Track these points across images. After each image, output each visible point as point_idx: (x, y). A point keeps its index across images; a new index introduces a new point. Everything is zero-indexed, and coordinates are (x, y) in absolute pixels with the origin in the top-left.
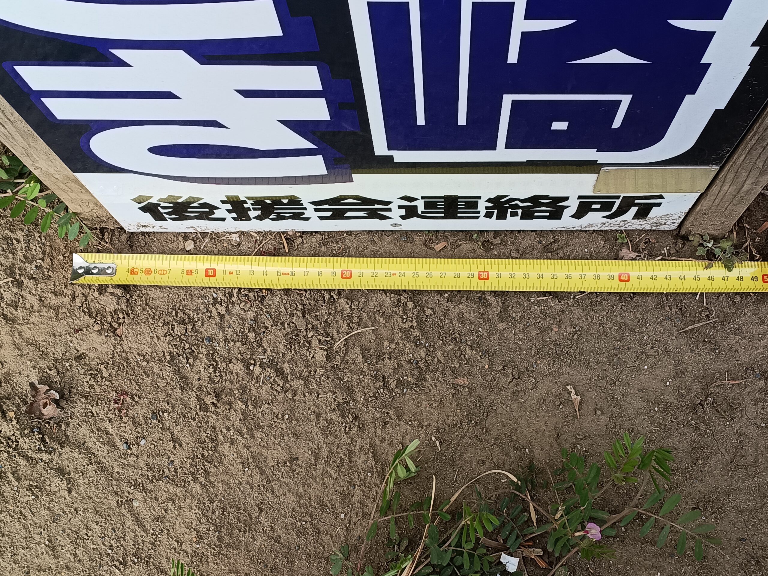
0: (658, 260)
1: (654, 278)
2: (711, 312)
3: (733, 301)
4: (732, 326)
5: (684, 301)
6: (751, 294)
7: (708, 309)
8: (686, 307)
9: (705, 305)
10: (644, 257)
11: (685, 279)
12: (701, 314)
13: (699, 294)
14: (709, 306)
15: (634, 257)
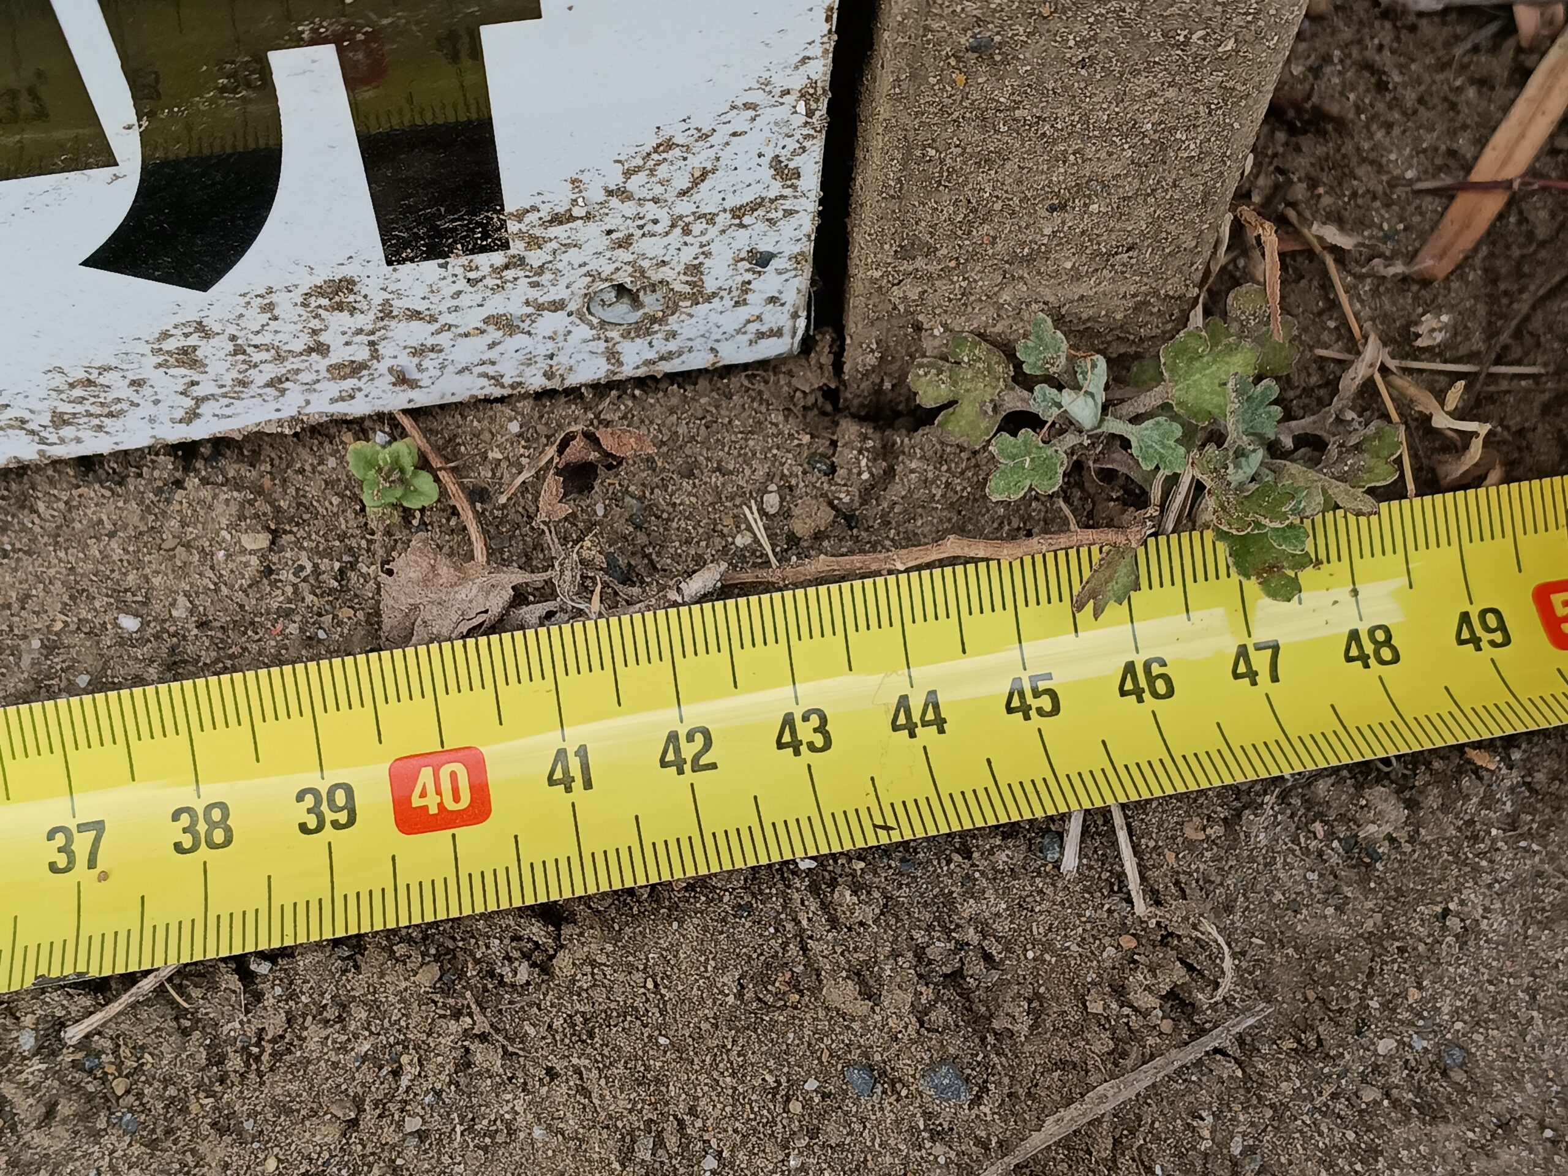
0: (703, 598)
1: (688, 751)
2: (1200, 960)
3: (1352, 844)
4: (1386, 1045)
5: (969, 907)
6: (1481, 758)
7: (1167, 938)
8: (995, 950)
9: (1141, 907)
10: (584, 591)
11: (940, 724)
12: (1119, 992)
13: (1075, 827)
14: (1174, 914)
15: (497, 603)
